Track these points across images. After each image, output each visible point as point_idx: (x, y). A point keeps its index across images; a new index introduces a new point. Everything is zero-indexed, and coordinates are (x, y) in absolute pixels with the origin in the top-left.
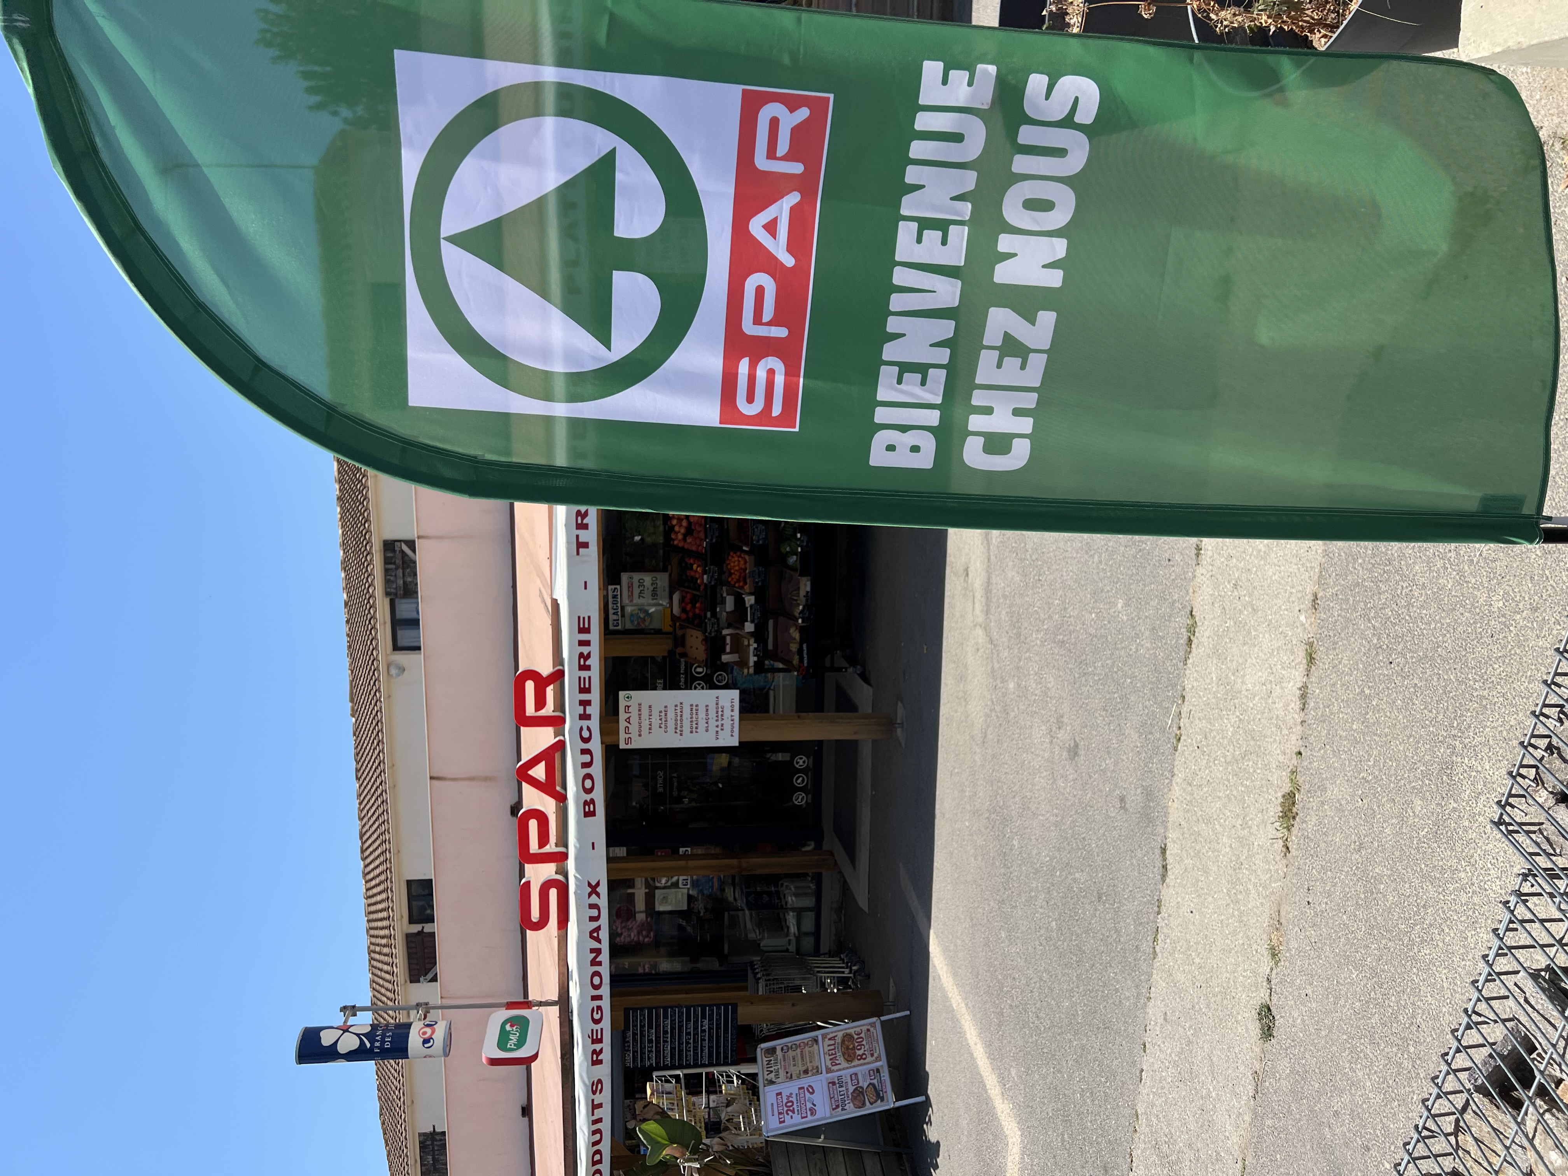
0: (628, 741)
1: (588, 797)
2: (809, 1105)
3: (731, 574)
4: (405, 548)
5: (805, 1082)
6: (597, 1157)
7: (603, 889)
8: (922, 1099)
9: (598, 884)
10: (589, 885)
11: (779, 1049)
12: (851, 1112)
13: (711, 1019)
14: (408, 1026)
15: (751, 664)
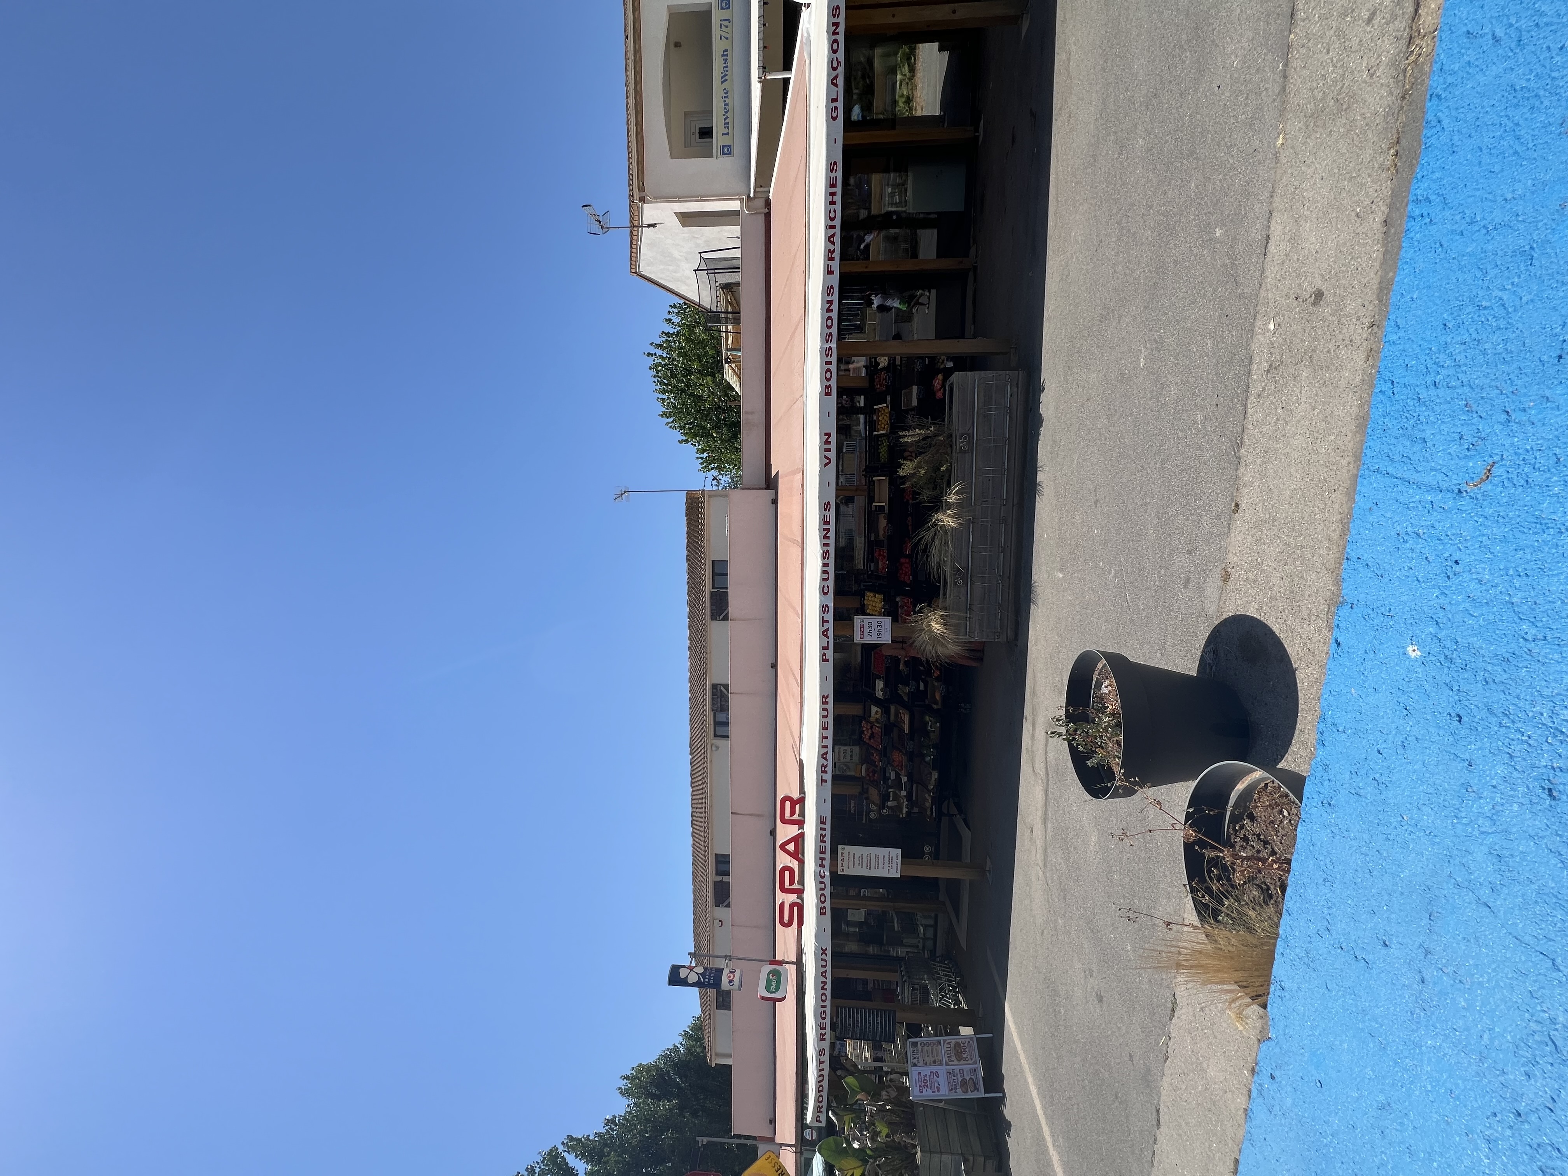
0: (842, 870)
1: (823, 905)
2: (936, 1085)
3: (894, 761)
4: (722, 688)
5: (934, 1068)
6: (821, 1089)
7: (829, 952)
8: (1001, 1095)
9: (826, 949)
10: (822, 949)
11: (919, 1043)
12: (960, 1095)
13: (882, 1017)
14: (721, 970)
15: (904, 812)
